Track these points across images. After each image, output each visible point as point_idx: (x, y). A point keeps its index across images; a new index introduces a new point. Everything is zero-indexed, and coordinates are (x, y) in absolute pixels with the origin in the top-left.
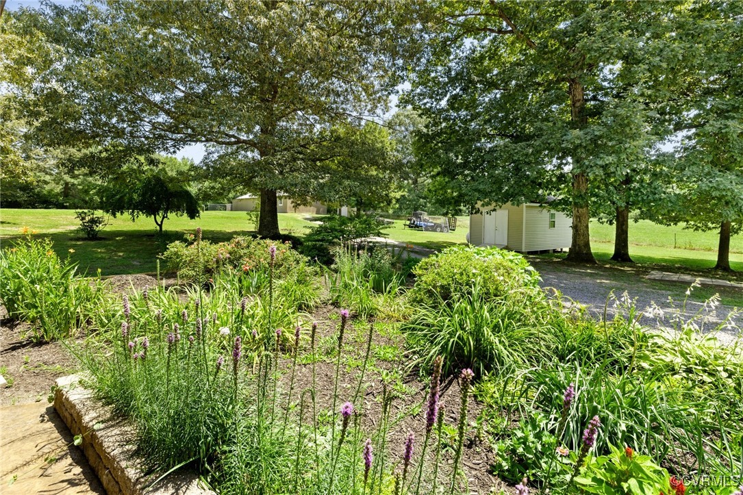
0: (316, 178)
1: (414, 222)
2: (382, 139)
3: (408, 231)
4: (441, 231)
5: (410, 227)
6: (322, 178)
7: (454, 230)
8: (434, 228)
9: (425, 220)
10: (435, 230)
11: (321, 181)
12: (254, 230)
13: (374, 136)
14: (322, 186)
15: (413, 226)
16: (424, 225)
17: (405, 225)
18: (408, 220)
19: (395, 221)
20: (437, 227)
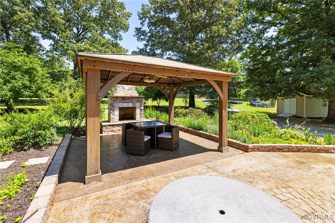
0: (208, 90)
1: (252, 103)
2: (237, 66)
3: (249, 107)
4: (266, 107)
5: (250, 105)
6: (210, 90)
7: (274, 107)
8: (263, 106)
9: (258, 102)
10: (263, 107)
11: (210, 91)
12: (184, 106)
13: (232, 65)
14: (210, 92)
15: (252, 105)
16: (257, 104)
17: (247, 104)
18: (250, 102)
19: (243, 102)
20: (264, 105)
